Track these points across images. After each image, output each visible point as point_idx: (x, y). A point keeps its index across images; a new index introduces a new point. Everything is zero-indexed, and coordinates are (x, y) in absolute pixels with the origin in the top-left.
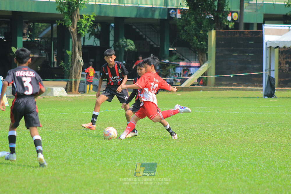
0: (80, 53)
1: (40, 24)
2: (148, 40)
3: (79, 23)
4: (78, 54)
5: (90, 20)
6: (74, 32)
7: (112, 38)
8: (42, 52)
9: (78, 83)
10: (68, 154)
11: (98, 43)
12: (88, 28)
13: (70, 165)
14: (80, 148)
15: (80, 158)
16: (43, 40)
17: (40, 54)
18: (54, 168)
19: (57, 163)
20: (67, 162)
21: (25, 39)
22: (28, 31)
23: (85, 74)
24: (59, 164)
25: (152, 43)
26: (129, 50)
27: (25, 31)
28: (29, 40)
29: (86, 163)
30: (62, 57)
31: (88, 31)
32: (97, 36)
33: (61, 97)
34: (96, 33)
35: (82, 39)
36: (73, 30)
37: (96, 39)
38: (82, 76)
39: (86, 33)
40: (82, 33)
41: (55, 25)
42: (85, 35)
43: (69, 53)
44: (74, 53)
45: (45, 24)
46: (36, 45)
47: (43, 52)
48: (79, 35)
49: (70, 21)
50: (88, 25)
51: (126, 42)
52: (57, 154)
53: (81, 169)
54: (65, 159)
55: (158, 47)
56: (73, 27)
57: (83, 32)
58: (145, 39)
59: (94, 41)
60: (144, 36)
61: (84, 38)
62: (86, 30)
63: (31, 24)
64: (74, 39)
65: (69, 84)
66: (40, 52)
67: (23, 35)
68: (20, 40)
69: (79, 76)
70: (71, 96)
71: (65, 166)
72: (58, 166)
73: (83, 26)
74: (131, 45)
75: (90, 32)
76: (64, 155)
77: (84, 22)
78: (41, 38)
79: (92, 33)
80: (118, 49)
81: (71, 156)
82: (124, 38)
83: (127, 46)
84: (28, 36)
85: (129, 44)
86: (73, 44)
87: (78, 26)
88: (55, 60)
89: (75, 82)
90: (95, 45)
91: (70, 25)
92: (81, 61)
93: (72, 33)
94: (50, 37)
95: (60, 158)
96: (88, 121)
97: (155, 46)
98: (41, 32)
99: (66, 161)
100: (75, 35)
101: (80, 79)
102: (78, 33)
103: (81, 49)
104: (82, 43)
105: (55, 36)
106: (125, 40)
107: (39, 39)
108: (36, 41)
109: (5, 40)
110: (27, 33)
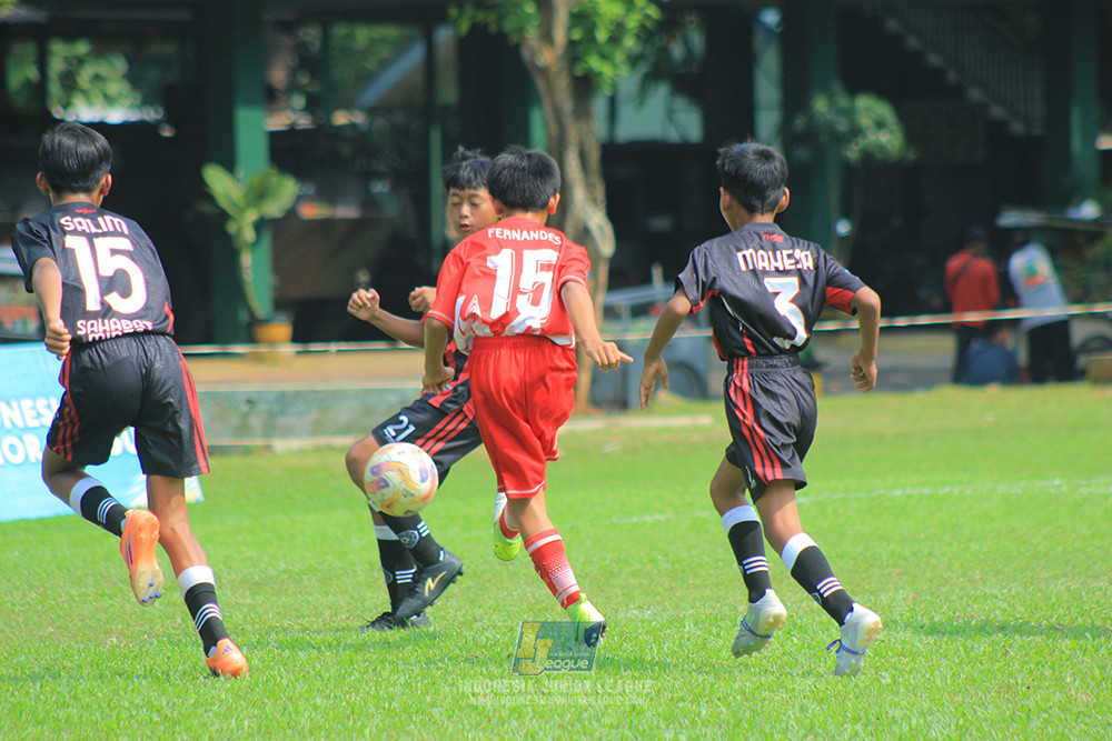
0: (589, 187)
1: (362, 34)
2: (975, 94)
3: (581, 19)
4: (579, 194)
6: (554, 69)
7: (767, 90)
8: (381, 193)
11: (688, 124)
12: (630, 43)
16: (381, 123)
17: (369, 202)
21: (279, 122)
22: (293, 72)
23: (622, 304)
25: (997, 112)
26: (867, 157)
27: (278, 75)
28: (304, 122)
31: (634, 59)
32: (686, 83)
34: (682, 71)
35: (599, 106)
36: (548, 57)
37: (681, 103)
38: (610, 314)
39: (624, 73)
40: (599, 75)
41: (444, 36)
42: (614, 86)
45: (389, 32)
46: (346, 150)
47: (386, 190)
48: (584, 86)
49: (531, 10)
51: (849, 113)
55: (1038, 131)
56: (548, 38)
57: (605, 69)
58: (958, 92)
59: (670, 114)
60: (952, 77)
61: (613, 102)
62: (620, 57)
63: (311, 35)
64: (557, 112)
66: (367, 192)
67: (270, 99)
68: (255, 126)
73: (602, 34)
74: (880, 125)
75: (643, 68)
78: (372, 111)
79: (658, 70)
80: (802, 153)
82: (837, 87)
83: (856, 132)
84: (299, 101)
85: (865, 122)
86: (550, 138)
87: (576, 36)
90: (673, 136)
91: (531, 32)
92: (596, 233)
93: (544, 71)
94: (418, 105)
96: (649, 567)
97: (1018, 128)
98: (366, 78)
100: (562, 84)
102: (579, 70)
103: (594, 156)
104: (599, 127)
105: (448, 93)
106: (843, 101)
107: (359, 118)
108: (342, 127)
109: (167, 132)
110: (293, 87)
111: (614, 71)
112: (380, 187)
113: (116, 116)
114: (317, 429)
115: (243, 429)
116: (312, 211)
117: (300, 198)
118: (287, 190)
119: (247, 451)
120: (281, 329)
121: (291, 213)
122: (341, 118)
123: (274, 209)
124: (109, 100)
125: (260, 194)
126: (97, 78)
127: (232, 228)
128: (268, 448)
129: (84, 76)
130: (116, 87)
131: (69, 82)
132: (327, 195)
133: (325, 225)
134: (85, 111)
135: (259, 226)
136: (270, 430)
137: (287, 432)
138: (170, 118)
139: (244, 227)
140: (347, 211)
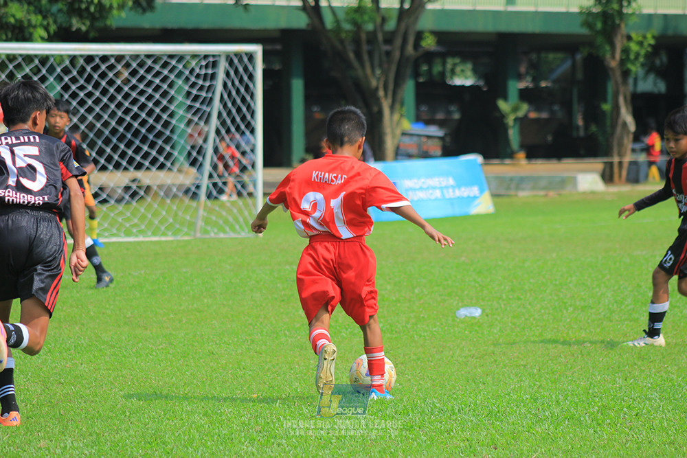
0: (627, 108)
1: (551, 56)
3: (626, 51)
4: (623, 110)
5: (646, 44)
6: (615, 68)
8: (556, 110)
9: (625, 166)
10: (607, 301)
11: (661, 87)
12: (641, 59)
13: (611, 321)
14: (629, 289)
15: (629, 307)
16: (557, 86)
17: (552, 112)
18: (581, 329)
19: (586, 318)
20: (604, 316)
21: (522, 85)
22: (527, 68)
23: (638, 146)
24: (589, 321)
27: (523, 69)
28: (531, 85)
29: (642, 318)
30: (594, 115)
31: (643, 65)
32: (661, 73)
33: (593, 193)
34: (659, 69)
35: (631, 81)
36: (613, 64)
37: (659, 80)
38: (633, 150)
39: (640, 70)
40: (631, 70)
41: (579, 57)
42: (636, 74)
43: (606, 107)
44: (616, 108)
45: (560, 55)
46: (545, 96)
47: (558, 108)
48: (626, 74)
49: (608, 48)
50: (643, 52)
52: (584, 301)
53: (632, 329)
54: (600, 311)
56: (613, 57)
57: (633, 68)
59: (655, 83)
62: (638, 65)
63: (534, 56)
64: (616, 83)
65: (608, 170)
66: (552, 109)
67: (520, 77)
68: (515, 86)
69: (626, 152)
70: (613, 189)
71: (602, 323)
72: (588, 323)
73: (632, 57)
75: (647, 68)
76: (599, 303)
77: (634, 47)
78: (554, 82)
79: (651, 69)
81: (613, 305)
84: (529, 79)
86: (613, 90)
87: (624, 57)
88: (580, 122)
89: (620, 163)
90: (656, 91)
91: (608, 56)
92: (629, 124)
93: (612, 69)
94: (569, 80)
95: (592, 308)
98: (552, 71)
99: (603, 313)
100: (618, 73)
101: (628, 158)
102: (625, 69)
103: (629, 98)
104: (631, 87)
105: (580, 75)
107: (549, 85)
108: (544, 87)
109: (485, 89)
110: (527, 73)
111: (636, 69)
112: (556, 108)
113: (469, 82)
114: (534, 188)
115: (508, 188)
116: (533, 115)
117: (529, 111)
118: (525, 107)
119: (508, 196)
120: (521, 155)
121: (526, 116)
122: (543, 84)
123: (521, 114)
124: (466, 78)
125: (515, 109)
126: (462, 71)
127: (506, 122)
128: (516, 196)
129: (458, 69)
130: (469, 73)
131: (453, 72)
132: (538, 109)
133: (537, 120)
134: (458, 81)
135: (516, 120)
136: (518, 188)
137: (523, 189)
138: (487, 83)
139: (510, 120)
140: (544, 115)
